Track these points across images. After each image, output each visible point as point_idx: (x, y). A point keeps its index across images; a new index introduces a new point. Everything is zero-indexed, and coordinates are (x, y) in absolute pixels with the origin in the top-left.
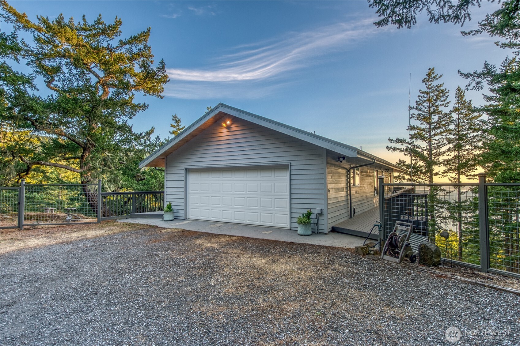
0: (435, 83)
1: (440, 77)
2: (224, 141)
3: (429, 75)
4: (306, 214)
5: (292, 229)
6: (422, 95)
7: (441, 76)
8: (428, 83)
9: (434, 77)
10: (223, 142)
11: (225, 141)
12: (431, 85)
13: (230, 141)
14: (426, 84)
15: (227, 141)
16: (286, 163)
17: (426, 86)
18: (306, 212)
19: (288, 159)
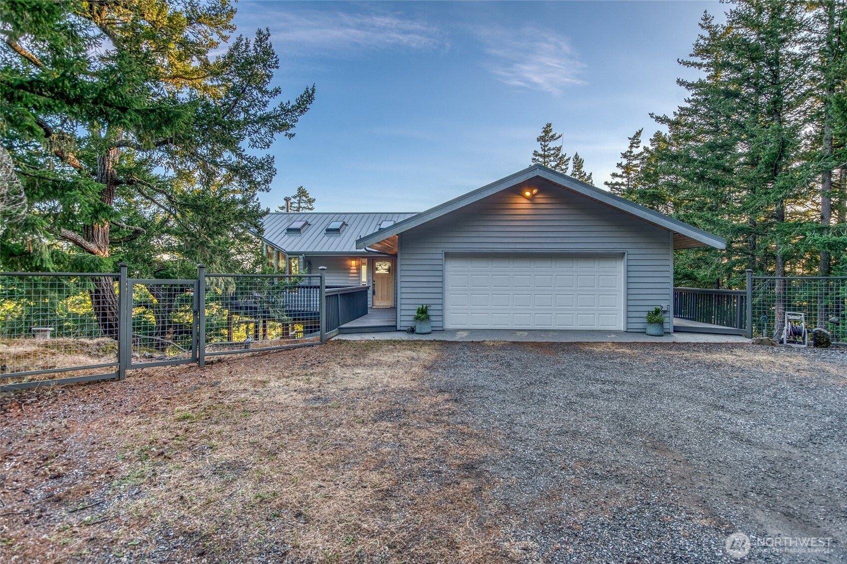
0: (552, 145)
1: (558, 138)
2: (522, 216)
3: (546, 132)
4: (652, 312)
5: (629, 330)
6: (537, 158)
7: (560, 137)
8: (543, 143)
9: (552, 137)
10: (520, 216)
11: (525, 216)
12: (547, 146)
13: (532, 216)
14: (541, 144)
15: (528, 216)
16: (621, 251)
17: (541, 146)
18: (653, 309)
19: (624, 246)
